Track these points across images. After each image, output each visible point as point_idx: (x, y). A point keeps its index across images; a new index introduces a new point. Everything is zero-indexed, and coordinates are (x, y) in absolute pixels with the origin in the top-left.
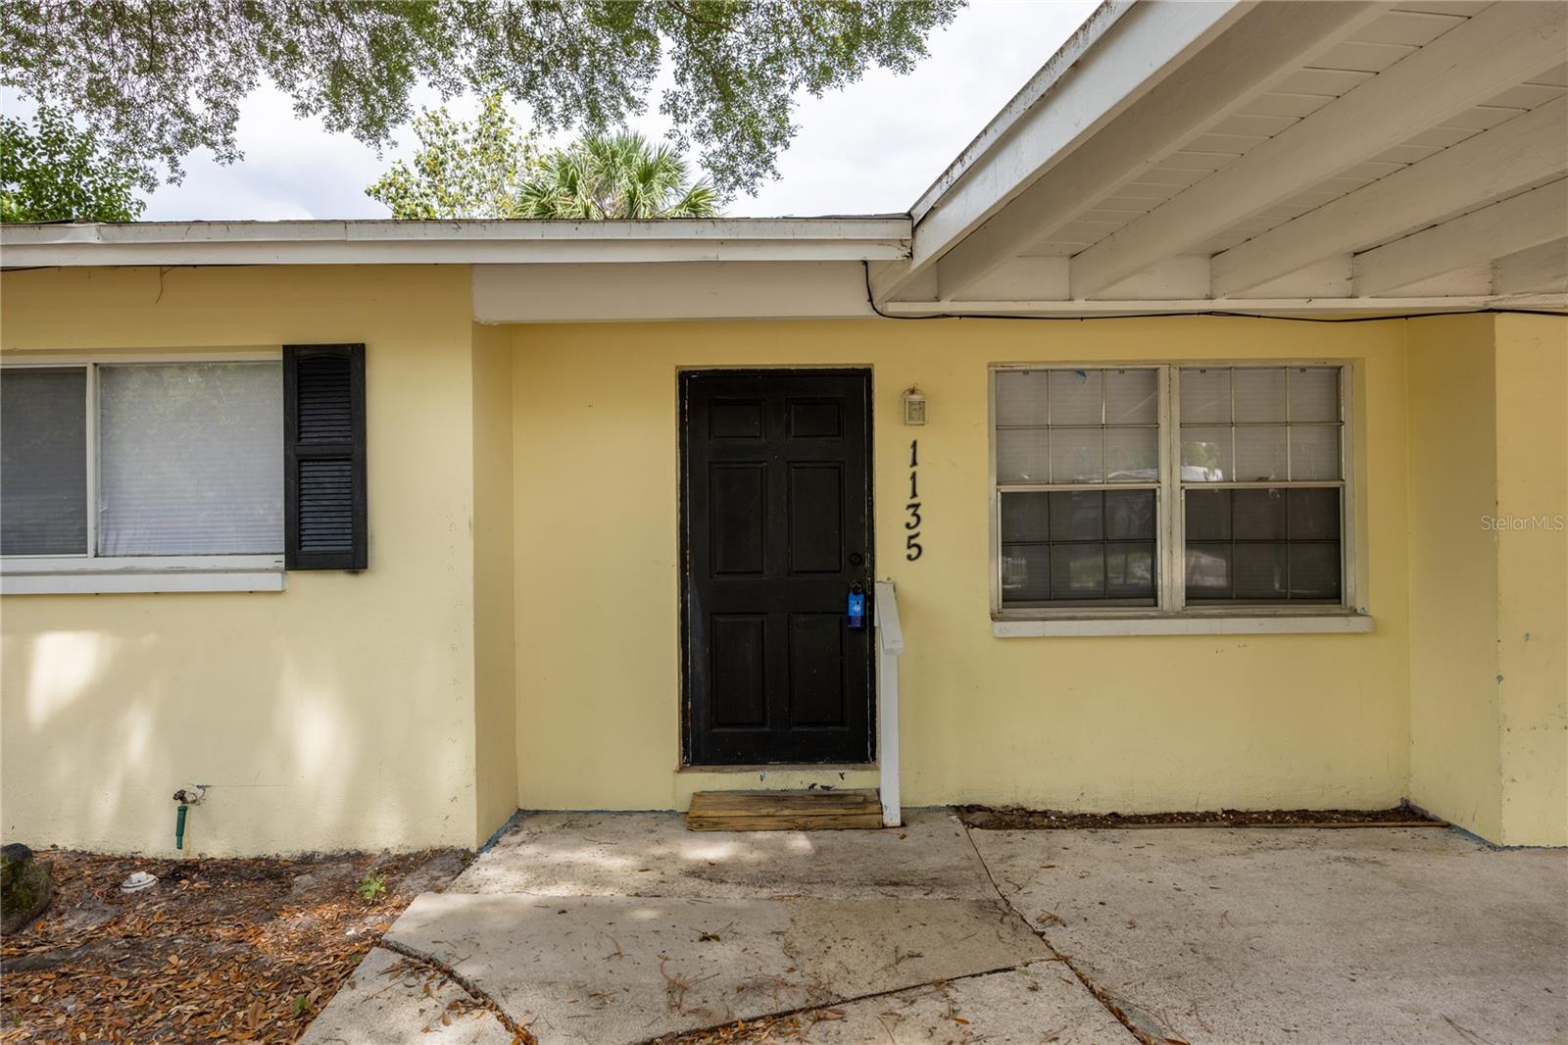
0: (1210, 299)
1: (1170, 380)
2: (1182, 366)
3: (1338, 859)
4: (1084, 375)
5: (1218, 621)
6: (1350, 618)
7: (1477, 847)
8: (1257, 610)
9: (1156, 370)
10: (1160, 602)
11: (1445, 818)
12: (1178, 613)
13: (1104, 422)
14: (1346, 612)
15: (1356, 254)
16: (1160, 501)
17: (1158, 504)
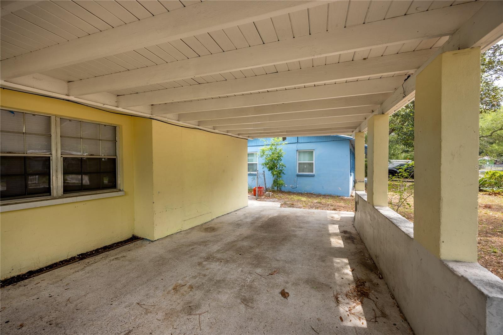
0: (68, 96)
1: (56, 121)
2: (61, 117)
3: (113, 260)
4: (14, 113)
5: (75, 198)
6: (119, 192)
7: (149, 242)
8: (90, 193)
9: (50, 117)
10: (52, 194)
11: (142, 237)
12: (60, 197)
13: (24, 132)
14: (117, 190)
15: (118, 96)
16: (52, 161)
17: (51, 162)
